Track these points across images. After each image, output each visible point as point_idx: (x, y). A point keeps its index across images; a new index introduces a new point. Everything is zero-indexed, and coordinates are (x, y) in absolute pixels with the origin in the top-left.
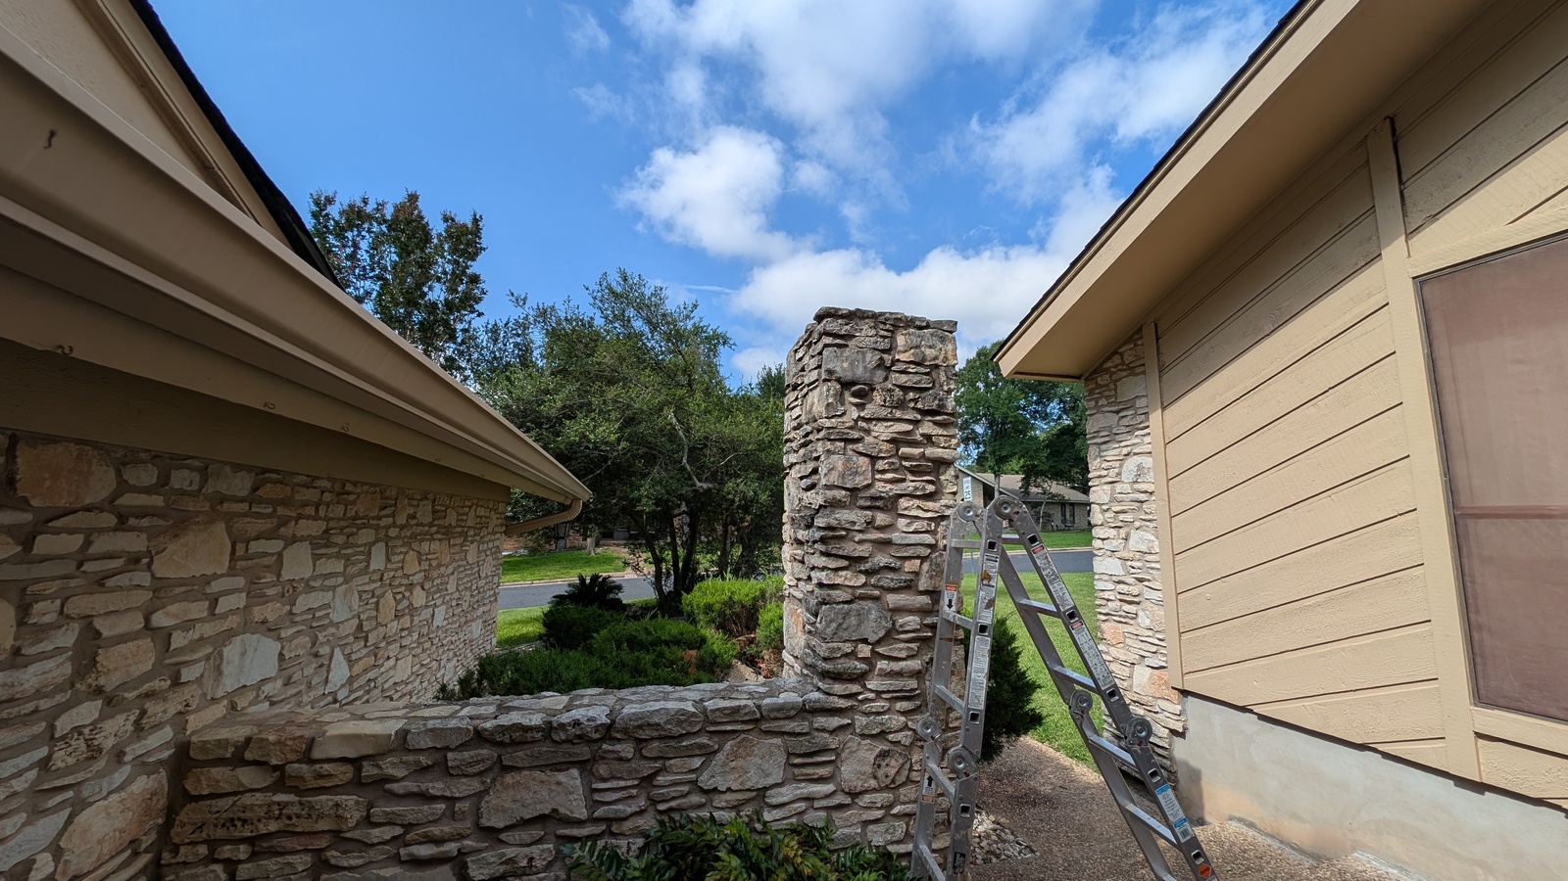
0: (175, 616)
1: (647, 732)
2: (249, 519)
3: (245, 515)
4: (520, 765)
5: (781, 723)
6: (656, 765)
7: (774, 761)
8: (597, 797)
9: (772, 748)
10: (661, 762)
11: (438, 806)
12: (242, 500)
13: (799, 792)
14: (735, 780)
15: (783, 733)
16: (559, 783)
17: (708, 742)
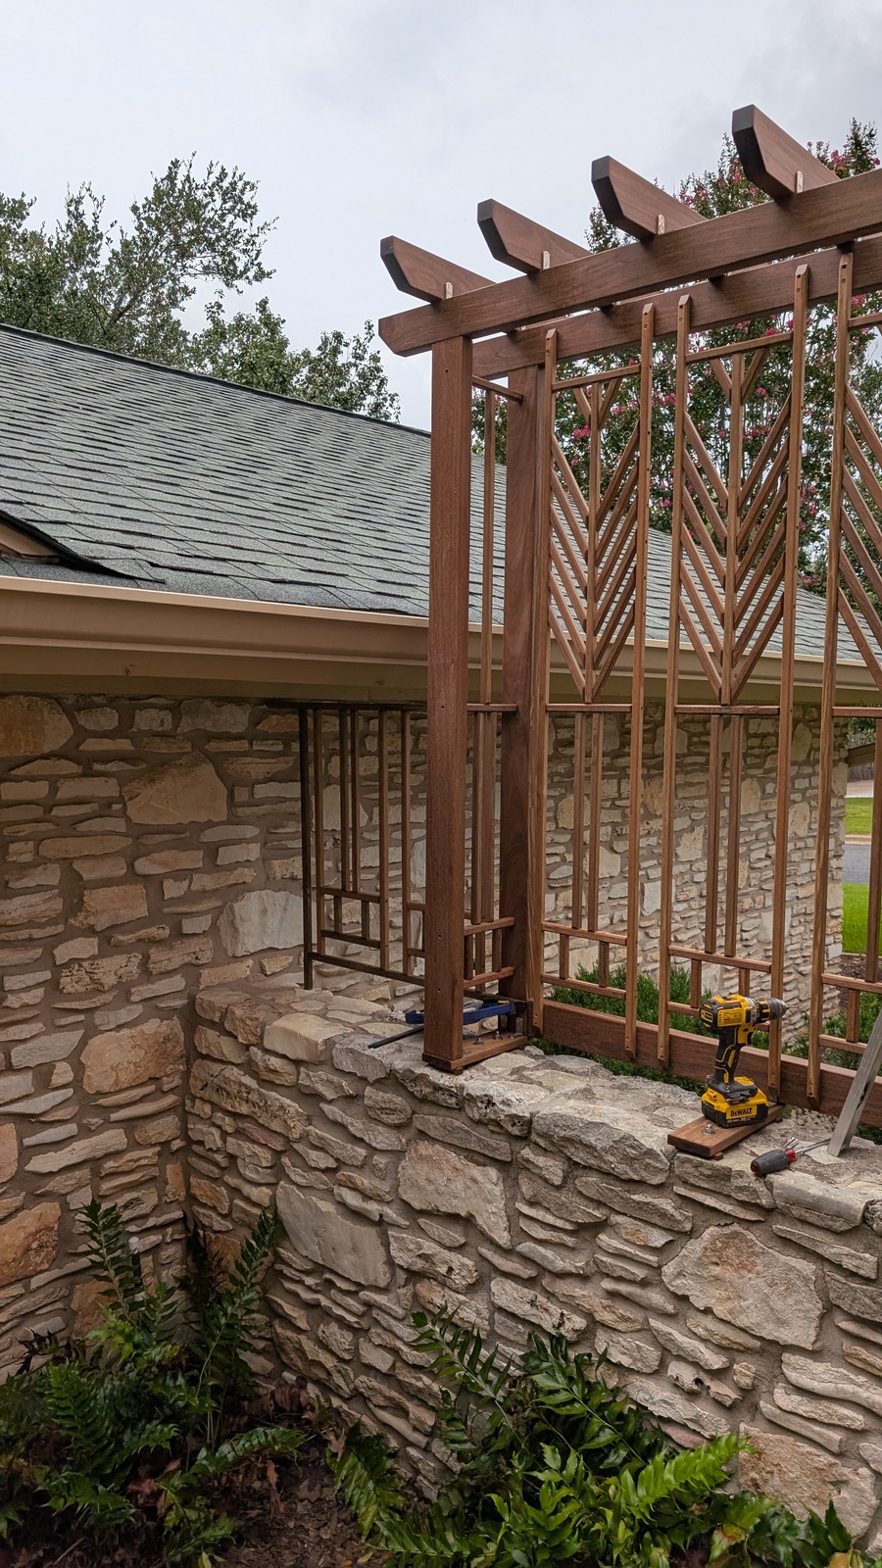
0: (165, 864)
1: (581, 1155)
2: (249, 759)
3: (245, 754)
4: (432, 1134)
5: (819, 1236)
6: (596, 1213)
7: (797, 1302)
8: (523, 1224)
9: (792, 1276)
10: (605, 1211)
11: (359, 1150)
12: (238, 737)
13: (850, 1388)
14: (720, 1300)
15: (821, 1259)
16: (475, 1181)
17: (672, 1211)
